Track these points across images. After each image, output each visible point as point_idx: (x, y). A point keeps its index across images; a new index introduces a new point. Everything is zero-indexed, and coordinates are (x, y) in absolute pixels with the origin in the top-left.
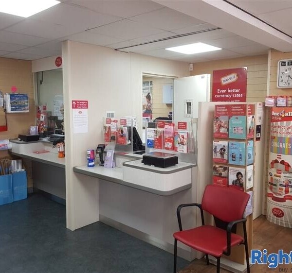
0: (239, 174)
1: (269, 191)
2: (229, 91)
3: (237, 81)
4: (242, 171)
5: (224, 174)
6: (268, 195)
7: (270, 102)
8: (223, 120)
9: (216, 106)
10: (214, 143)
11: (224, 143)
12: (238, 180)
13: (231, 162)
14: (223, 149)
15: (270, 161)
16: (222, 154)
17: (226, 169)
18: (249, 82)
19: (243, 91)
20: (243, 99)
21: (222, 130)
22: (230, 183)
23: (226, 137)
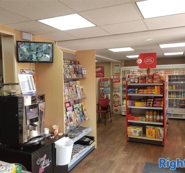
0: (107, 96)
1: (113, 104)
2: (99, 74)
3: (101, 70)
4: (108, 95)
5: (103, 96)
6: (113, 106)
7: (112, 77)
8: (102, 82)
9: (100, 79)
10: (100, 89)
11: (103, 88)
12: (107, 97)
13: (105, 93)
14: (103, 90)
15: (113, 95)
16: (102, 91)
17: (104, 95)
18: (105, 71)
19: (103, 73)
20: (103, 76)
21: (102, 85)
22: (105, 99)
23: (103, 87)
